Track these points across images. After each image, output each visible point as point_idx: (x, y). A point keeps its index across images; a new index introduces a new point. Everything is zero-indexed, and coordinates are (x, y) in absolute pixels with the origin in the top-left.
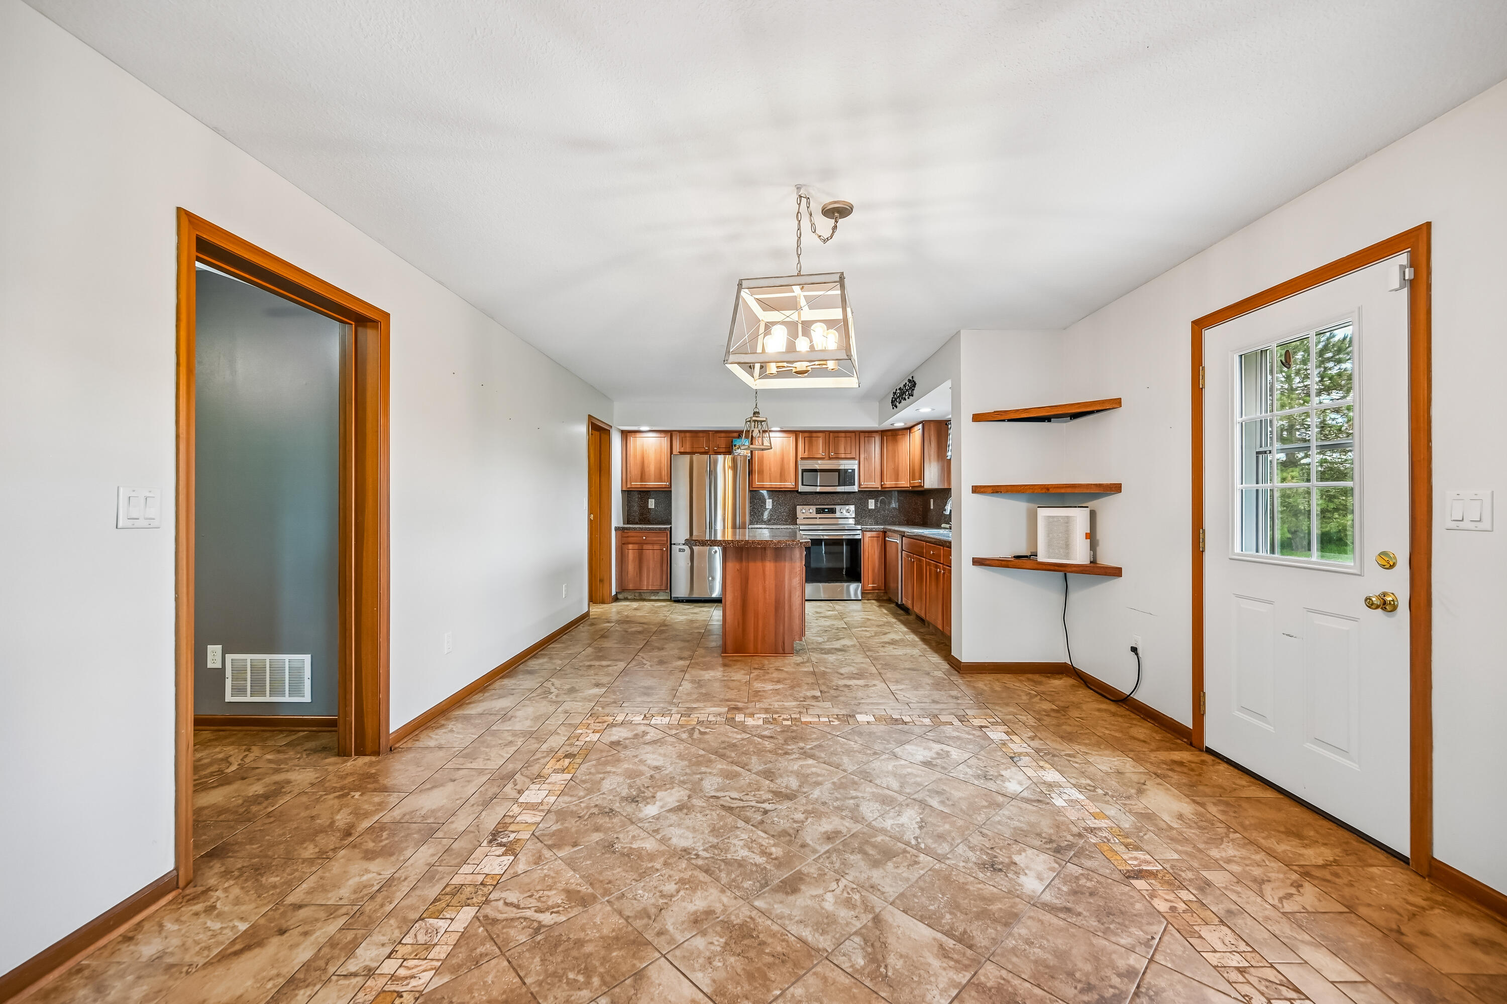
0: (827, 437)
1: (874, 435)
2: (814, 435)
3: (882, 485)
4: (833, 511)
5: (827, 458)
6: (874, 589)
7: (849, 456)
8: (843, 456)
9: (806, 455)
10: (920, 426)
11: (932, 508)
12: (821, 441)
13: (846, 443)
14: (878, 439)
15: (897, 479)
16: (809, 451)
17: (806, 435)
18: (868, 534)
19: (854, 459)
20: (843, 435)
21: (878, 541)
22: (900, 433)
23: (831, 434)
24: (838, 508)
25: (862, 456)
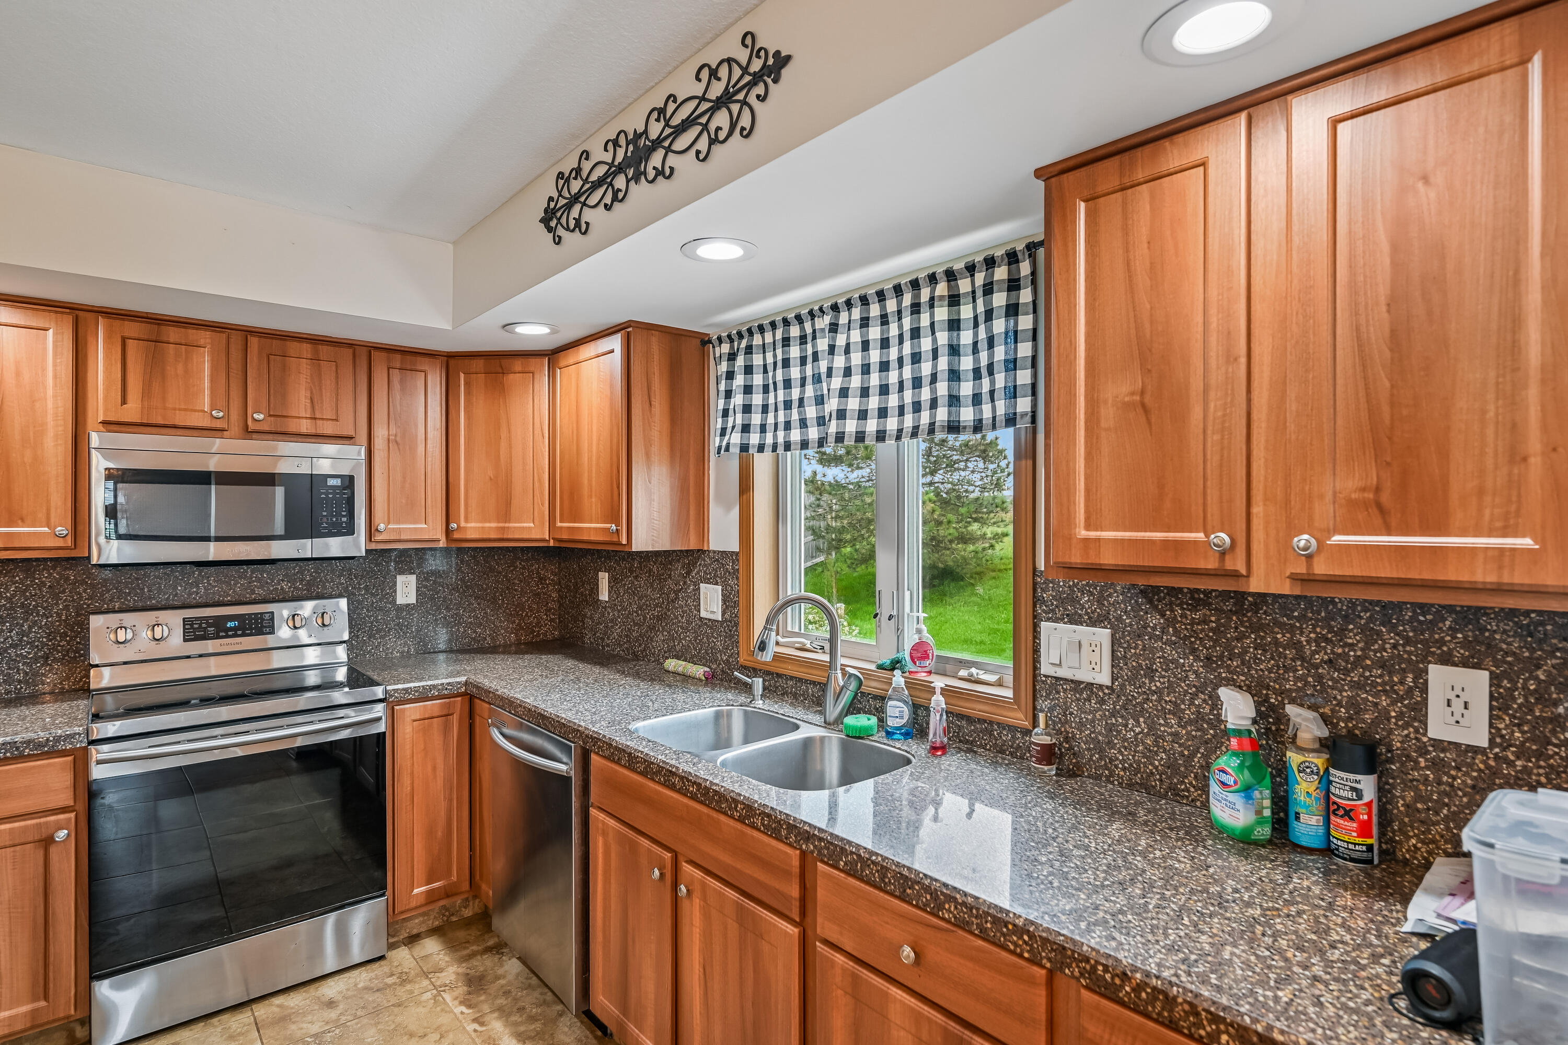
0: (236, 354)
1: (424, 364)
2: (173, 334)
3: (448, 532)
4: (263, 625)
5: (235, 428)
6: (431, 898)
7: (328, 428)
8: (305, 426)
9: (132, 411)
10: (615, 343)
11: (604, 596)
12: (204, 363)
13: (317, 375)
14: (435, 381)
15: (505, 513)
16: (146, 393)
17: (132, 329)
18: (412, 711)
19: (347, 439)
20: (306, 349)
21: (446, 729)
22: (518, 365)
23: (254, 341)
24: (283, 611)
25: (380, 433)
